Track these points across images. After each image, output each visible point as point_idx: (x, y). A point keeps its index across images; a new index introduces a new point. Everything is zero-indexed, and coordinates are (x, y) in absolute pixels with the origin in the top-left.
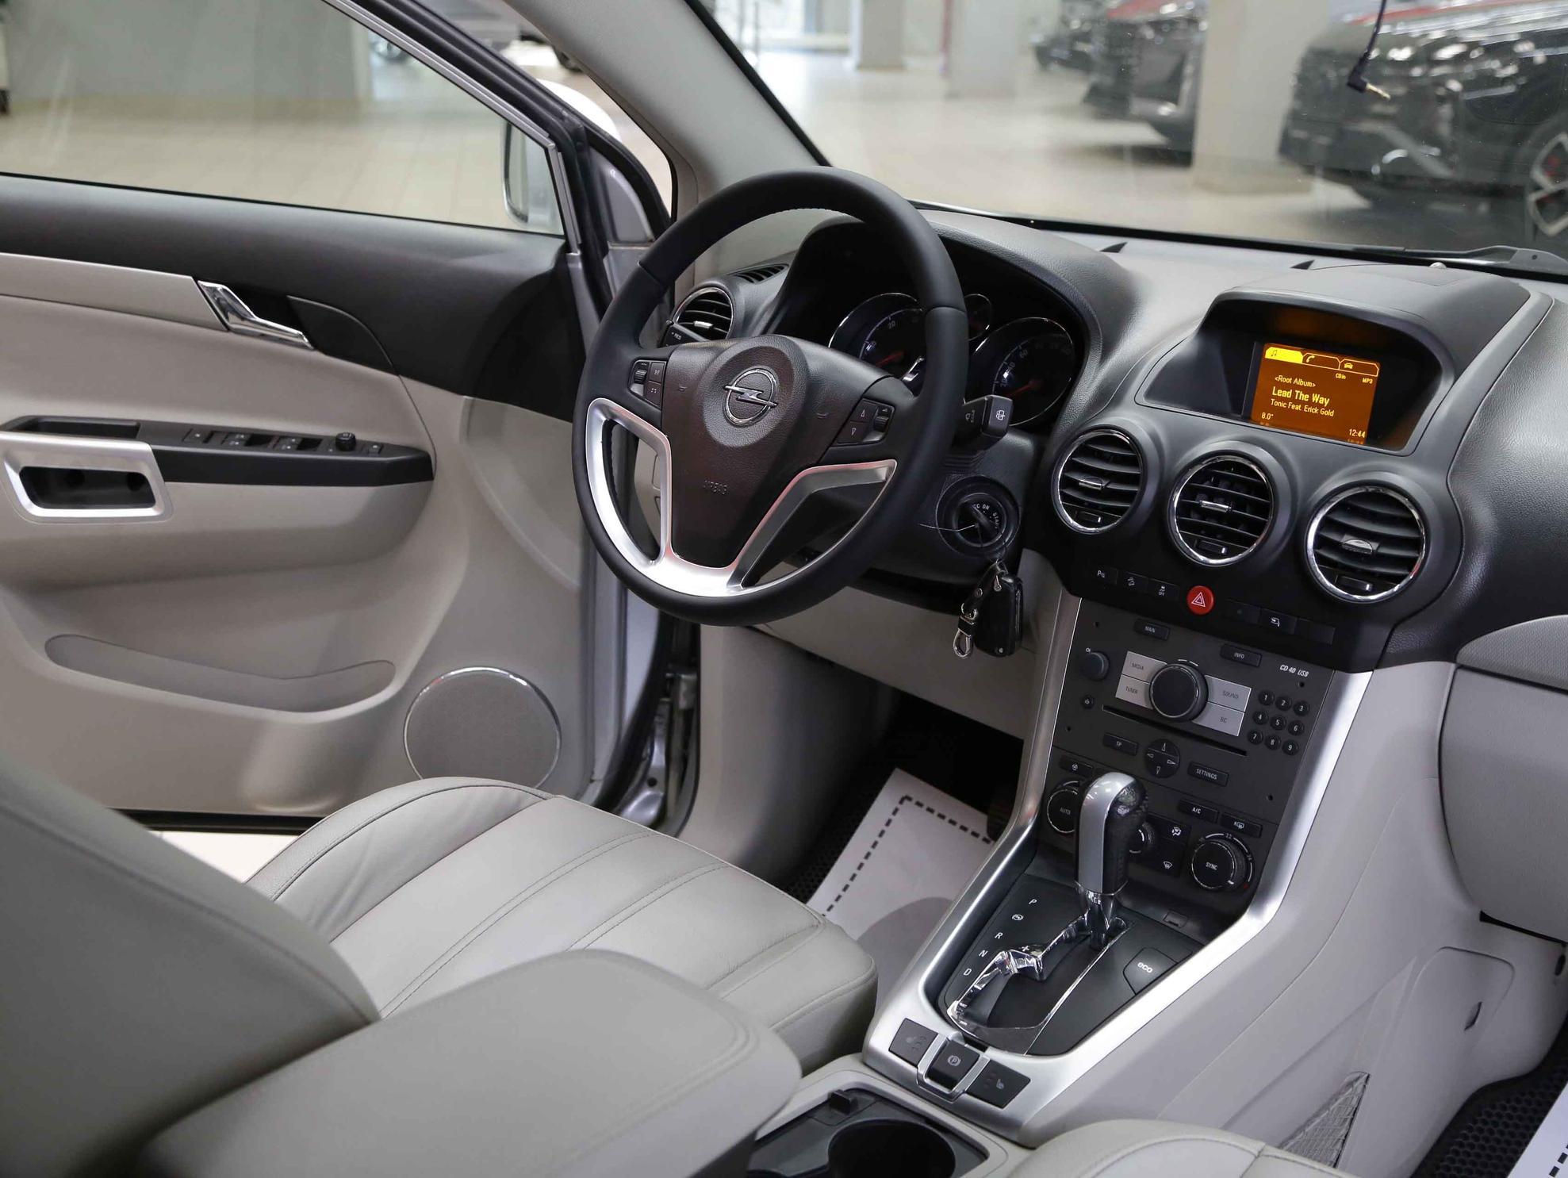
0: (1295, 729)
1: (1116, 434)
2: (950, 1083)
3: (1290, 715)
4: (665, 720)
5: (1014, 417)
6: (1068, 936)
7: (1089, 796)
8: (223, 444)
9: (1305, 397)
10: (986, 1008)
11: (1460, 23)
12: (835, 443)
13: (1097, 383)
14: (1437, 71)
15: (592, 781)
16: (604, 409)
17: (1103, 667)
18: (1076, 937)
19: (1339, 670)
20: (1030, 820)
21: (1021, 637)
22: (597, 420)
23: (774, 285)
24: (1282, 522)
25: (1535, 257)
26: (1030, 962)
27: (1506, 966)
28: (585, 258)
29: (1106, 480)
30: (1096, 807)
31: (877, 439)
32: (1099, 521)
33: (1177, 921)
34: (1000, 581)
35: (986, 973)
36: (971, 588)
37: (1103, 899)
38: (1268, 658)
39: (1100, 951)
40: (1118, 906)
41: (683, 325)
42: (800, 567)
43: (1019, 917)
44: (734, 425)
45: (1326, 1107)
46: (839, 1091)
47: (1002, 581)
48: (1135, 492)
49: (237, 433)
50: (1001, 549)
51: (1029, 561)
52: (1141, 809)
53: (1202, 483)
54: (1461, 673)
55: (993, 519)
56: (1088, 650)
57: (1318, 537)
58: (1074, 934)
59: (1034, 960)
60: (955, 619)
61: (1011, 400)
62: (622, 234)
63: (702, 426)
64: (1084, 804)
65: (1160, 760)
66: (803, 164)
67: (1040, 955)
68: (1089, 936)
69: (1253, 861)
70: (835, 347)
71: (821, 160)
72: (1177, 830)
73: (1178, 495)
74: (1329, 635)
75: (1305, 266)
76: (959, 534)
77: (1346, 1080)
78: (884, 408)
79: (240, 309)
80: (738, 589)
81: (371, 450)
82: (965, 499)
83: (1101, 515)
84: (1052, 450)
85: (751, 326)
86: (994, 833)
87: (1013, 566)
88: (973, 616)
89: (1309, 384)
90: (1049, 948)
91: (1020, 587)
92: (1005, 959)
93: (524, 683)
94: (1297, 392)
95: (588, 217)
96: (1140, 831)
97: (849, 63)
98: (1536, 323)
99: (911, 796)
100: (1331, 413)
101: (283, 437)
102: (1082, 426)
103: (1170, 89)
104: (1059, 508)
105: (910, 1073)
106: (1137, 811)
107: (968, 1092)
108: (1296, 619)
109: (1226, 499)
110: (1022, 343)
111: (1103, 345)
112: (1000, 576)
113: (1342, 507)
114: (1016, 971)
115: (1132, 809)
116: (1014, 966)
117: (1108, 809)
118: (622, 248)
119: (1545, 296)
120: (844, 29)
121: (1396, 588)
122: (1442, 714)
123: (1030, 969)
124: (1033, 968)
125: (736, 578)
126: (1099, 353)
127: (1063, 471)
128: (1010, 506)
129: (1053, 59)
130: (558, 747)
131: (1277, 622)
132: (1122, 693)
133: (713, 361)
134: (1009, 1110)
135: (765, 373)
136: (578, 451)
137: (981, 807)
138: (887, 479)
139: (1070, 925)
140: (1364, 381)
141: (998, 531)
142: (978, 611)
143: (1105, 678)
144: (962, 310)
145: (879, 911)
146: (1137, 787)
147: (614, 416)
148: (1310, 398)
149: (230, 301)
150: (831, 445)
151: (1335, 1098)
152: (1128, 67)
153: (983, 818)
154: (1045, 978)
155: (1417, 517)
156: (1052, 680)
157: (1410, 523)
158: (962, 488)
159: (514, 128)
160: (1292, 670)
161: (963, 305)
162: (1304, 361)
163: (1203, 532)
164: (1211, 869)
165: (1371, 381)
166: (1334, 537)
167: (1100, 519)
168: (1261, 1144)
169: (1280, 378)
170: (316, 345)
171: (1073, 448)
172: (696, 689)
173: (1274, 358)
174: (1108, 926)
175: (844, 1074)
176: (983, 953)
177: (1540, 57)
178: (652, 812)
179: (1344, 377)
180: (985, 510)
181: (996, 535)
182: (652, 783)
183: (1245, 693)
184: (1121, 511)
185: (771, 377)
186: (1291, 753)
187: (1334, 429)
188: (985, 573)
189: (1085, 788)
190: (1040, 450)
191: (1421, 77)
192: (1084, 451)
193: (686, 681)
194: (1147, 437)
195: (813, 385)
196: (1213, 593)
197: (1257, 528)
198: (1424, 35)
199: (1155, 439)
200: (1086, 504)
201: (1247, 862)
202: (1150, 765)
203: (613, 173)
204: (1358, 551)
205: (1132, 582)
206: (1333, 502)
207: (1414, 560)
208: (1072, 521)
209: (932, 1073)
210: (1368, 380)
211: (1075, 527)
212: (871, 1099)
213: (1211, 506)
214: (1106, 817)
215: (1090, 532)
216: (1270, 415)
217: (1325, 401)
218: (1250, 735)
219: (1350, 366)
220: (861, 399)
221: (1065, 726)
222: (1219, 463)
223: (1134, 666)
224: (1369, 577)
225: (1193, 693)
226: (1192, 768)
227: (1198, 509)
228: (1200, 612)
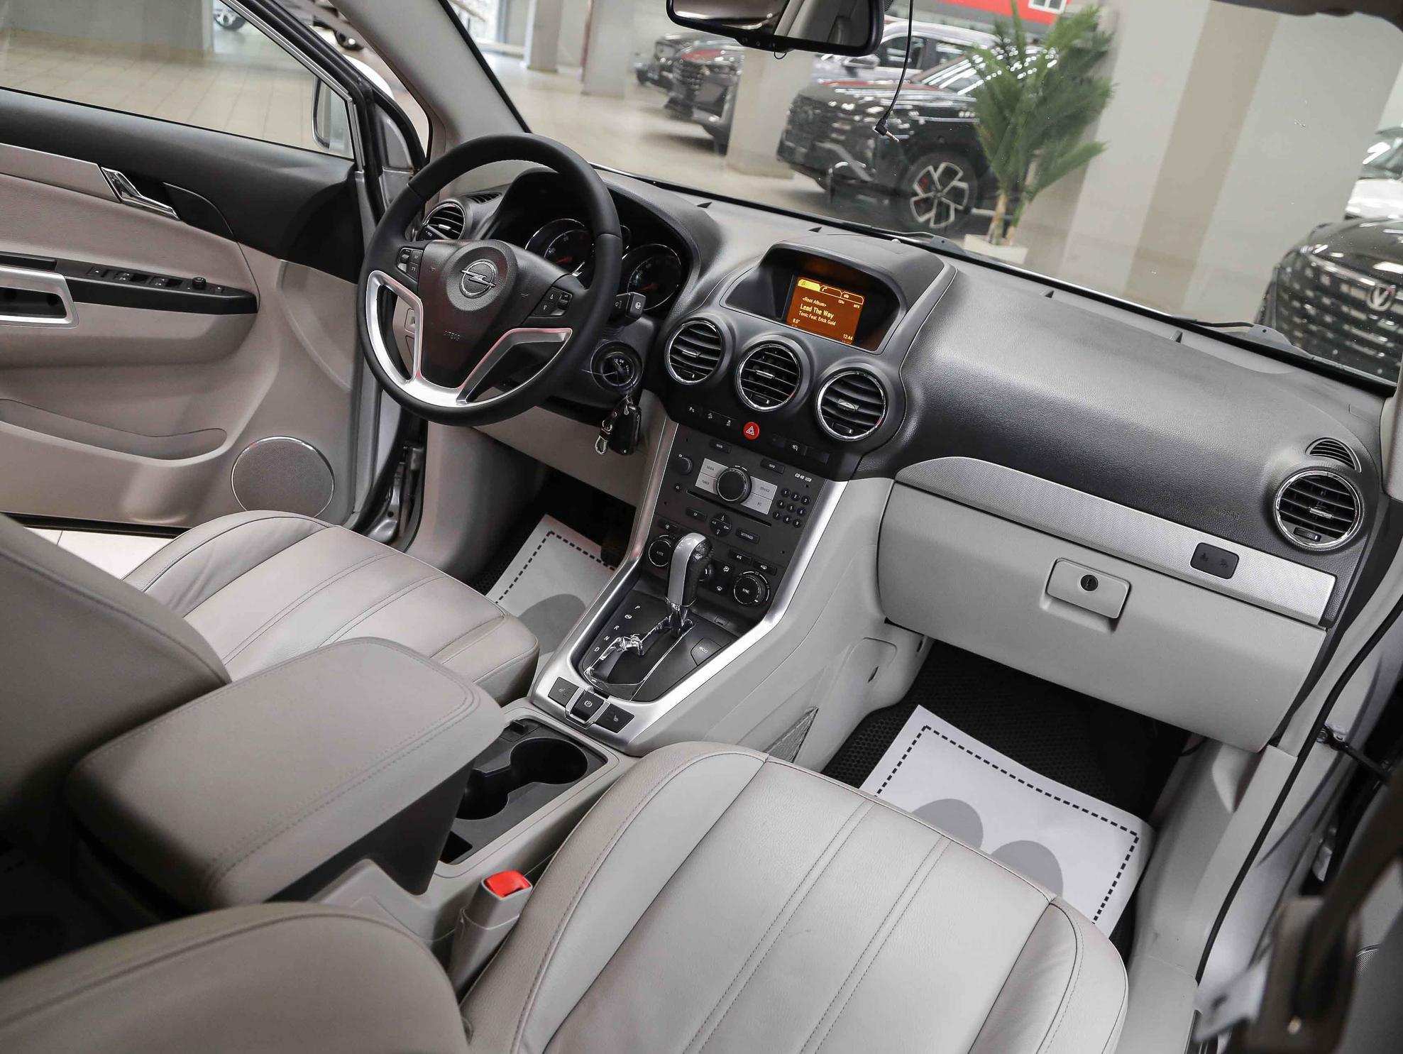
0: (801, 512)
1: (709, 324)
2: (586, 717)
3: (799, 504)
4: (400, 476)
5: (645, 307)
6: (659, 629)
7: (678, 547)
8: (114, 279)
9: (820, 312)
10: (607, 671)
11: (879, 94)
12: (532, 314)
13: (696, 290)
14: (868, 120)
15: (353, 513)
16: (379, 278)
17: (690, 466)
18: (664, 630)
19: (829, 479)
20: (637, 558)
21: (637, 445)
22: (374, 284)
23: (493, 206)
24: (805, 386)
25: (943, 242)
27: (893, 647)
28: (367, 176)
29: (700, 352)
30: (682, 554)
31: (560, 314)
33: (721, 622)
35: (608, 650)
36: (610, 411)
37: (681, 608)
38: (788, 469)
39: (677, 638)
40: (690, 613)
41: (432, 226)
43: (629, 617)
44: (467, 297)
45: (794, 726)
46: (517, 721)
47: (629, 408)
48: (716, 361)
49: (124, 272)
50: (629, 389)
51: (646, 398)
52: (708, 556)
53: (758, 359)
54: (897, 486)
55: (626, 369)
56: (681, 455)
57: (824, 399)
58: (662, 628)
59: (635, 642)
60: (598, 429)
61: (642, 296)
62: (392, 163)
63: (445, 295)
64: (675, 552)
65: (720, 526)
66: (515, 131)
67: (641, 640)
68: (671, 629)
69: (770, 589)
70: (529, 249)
71: (526, 129)
72: (726, 568)
73: (742, 367)
74: (825, 458)
75: (816, 230)
76: (604, 377)
77: (807, 711)
78: (566, 294)
79: (130, 188)
80: (462, 403)
81: (216, 290)
82: (609, 356)
83: (695, 373)
84: (667, 328)
85: (476, 231)
87: (636, 400)
88: (609, 429)
89: (823, 304)
90: (647, 636)
91: (640, 413)
92: (620, 641)
93: (311, 448)
94: (815, 308)
95: (371, 148)
96: (705, 569)
97: (523, 65)
98: (949, 281)
99: (553, 531)
100: (834, 323)
101: (156, 277)
102: (686, 316)
103: (717, 108)
104: (669, 367)
105: (562, 711)
107: (596, 723)
108: (807, 447)
109: (771, 370)
110: (649, 259)
111: (701, 267)
112: (628, 405)
113: (838, 382)
114: (626, 649)
115: (703, 555)
116: (625, 646)
117: (689, 556)
118: (392, 171)
119: (952, 267)
120: (521, 43)
121: (867, 433)
122: (884, 508)
123: (635, 648)
124: (637, 648)
125: (461, 396)
126: (698, 273)
127: (673, 344)
128: (637, 362)
129: (648, 79)
130: (332, 490)
131: (796, 447)
132: (699, 484)
133: (454, 253)
134: (620, 734)
135: (489, 264)
136: (361, 305)
137: (599, 542)
138: (565, 340)
139: (660, 623)
140: (855, 306)
141: (629, 377)
142: (613, 426)
143: (690, 474)
144: (619, 237)
145: (530, 603)
146: (707, 543)
147: (385, 283)
148: (823, 313)
149: (121, 181)
150: (530, 315)
151: (799, 721)
152: (694, 90)
153: (599, 548)
154: (645, 654)
155: (882, 392)
157: (877, 395)
158: (608, 348)
159: (322, 83)
160: (802, 477)
161: (620, 233)
162: (821, 290)
163: (756, 390)
164: (745, 592)
165: (859, 307)
166: (834, 400)
167: (694, 376)
168: (767, 755)
169: (806, 299)
170: (182, 217)
171: (680, 329)
172: (423, 458)
173: (803, 286)
174: (683, 624)
175: (520, 710)
176: (607, 638)
177: (922, 120)
178: (390, 533)
179: (843, 302)
180: (622, 363)
181: (627, 380)
182: (391, 515)
183: (773, 489)
184: (707, 372)
185: (492, 267)
186: (798, 526)
187: (834, 333)
188: (619, 403)
189: (676, 542)
190: (658, 329)
191: (859, 122)
192: (686, 332)
193: (415, 452)
194: (725, 326)
195: (520, 276)
196: (759, 427)
197: (789, 390)
198: (862, 98)
199: (731, 329)
200: (686, 366)
201: (767, 589)
202: (714, 528)
203: (388, 121)
204: (847, 409)
205: (710, 417)
206: (833, 379)
207: (879, 417)
208: (677, 376)
209: (574, 711)
210: (857, 306)
211: (678, 379)
212: (537, 725)
213: (762, 374)
214: (688, 559)
215: (687, 383)
216: (798, 321)
217: (831, 316)
218: (775, 514)
219: (847, 297)
220: (551, 287)
221: (663, 501)
222: (769, 348)
223: (708, 467)
224: (852, 425)
225: (743, 486)
226: (739, 532)
227: (754, 375)
228: (750, 438)
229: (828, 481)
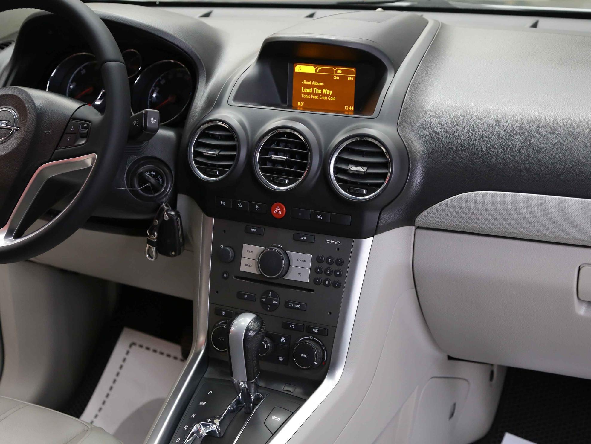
0: (338, 273)
1: (219, 123)
3: (334, 267)
5: (162, 119)
6: (232, 408)
7: (233, 329)
9: (319, 91)
12: (59, 147)
13: (206, 94)
17: (231, 254)
18: (237, 408)
19: (356, 238)
20: (203, 347)
21: (183, 245)
24: (316, 161)
26: (213, 427)
27: (465, 382)
29: (219, 150)
30: (237, 334)
31: (83, 142)
32: (217, 173)
33: (290, 389)
34: (168, 214)
35: (189, 439)
36: (151, 221)
37: (248, 384)
38: (318, 237)
39: (250, 413)
40: (257, 387)
42: (50, 221)
43: (203, 403)
47: (169, 214)
48: (235, 155)
50: (165, 196)
51: (182, 201)
52: (262, 331)
53: (270, 146)
54: (418, 231)
55: (158, 180)
56: (222, 246)
57: (335, 168)
58: (235, 407)
59: (215, 426)
60: (145, 239)
61: (158, 111)
64: (230, 333)
65: (269, 302)
67: (217, 422)
68: (244, 406)
69: (326, 349)
70: (51, 90)
72: (283, 339)
73: (258, 155)
74: (348, 220)
75: (311, 16)
76: (140, 191)
78: (85, 124)
80: (11, 241)
82: (141, 170)
83: (218, 170)
84: (187, 135)
86: (185, 355)
87: (173, 205)
88: (154, 236)
89: (320, 84)
90: (222, 417)
91: (179, 216)
92: (198, 428)
94: (315, 89)
96: (263, 343)
98: (432, 37)
99: (135, 342)
100: (334, 99)
102: (201, 120)
104: (194, 168)
106: (260, 333)
108: (330, 214)
109: (285, 153)
110: (161, 76)
111: (206, 73)
112: (167, 211)
113: (345, 150)
114: (206, 434)
115: (257, 332)
116: (204, 432)
117: (244, 334)
119: (436, 21)
121: (378, 191)
122: (412, 252)
123: (213, 431)
124: (215, 430)
125: (9, 234)
126: (205, 78)
127: (194, 148)
128: (167, 171)
131: (320, 217)
132: (243, 268)
135: (9, 110)
137: (177, 342)
138: (92, 165)
139: (233, 402)
140: (349, 79)
141: (162, 186)
142: (158, 233)
143: (233, 260)
144: (123, 63)
145: (125, 413)
146: (258, 319)
148: (322, 91)
150: (56, 149)
153: (179, 348)
154: (222, 435)
155: (384, 150)
156: (204, 266)
157: (381, 154)
158: (138, 164)
160: (332, 242)
161: (122, 59)
162: (316, 71)
163: (275, 173)
164: (304, 357)
166: (344, 167)
167: (218, 172)
169: (305, 82)
171: (197, 134)
173: (300, 71)
174: (253, 399)
176: (186, 428)
179: (338, 78)
180: (153, 175)
181: (161, 189)
183: (309, 258)
184: (228, 166)
185: (13, 112)
186: (338, 287)
187: (336, 107)
188: (158, 211)
189: (230, 324)
190: (180, 137)
192: (204, 135)
196: (285, 206)
197: (303, 167)
199: (242, 124)
200: (209, 165)
201: (323, 350)
202: (264, 305)
204: (357, 173)
205: (240, 206)
206: (340, 148)
207: (387, 173)
208: (202, 175)
210: (351, 78)
211: (205, 179)
213: (276, 157)
214: (243, 339)
215: (213, 180)
216: (302, 104)
217: (330, 92)
218: (315, 281)
219: (341, 72)
220: (70, 120)
221: (214, 291)
222: (277, 134)
223: (248, 251)
224: (365, 186)
225: (281, 262)
226: (287, 303)
227: (270, 160)
228: (278, 217)
229: (356, 240)
